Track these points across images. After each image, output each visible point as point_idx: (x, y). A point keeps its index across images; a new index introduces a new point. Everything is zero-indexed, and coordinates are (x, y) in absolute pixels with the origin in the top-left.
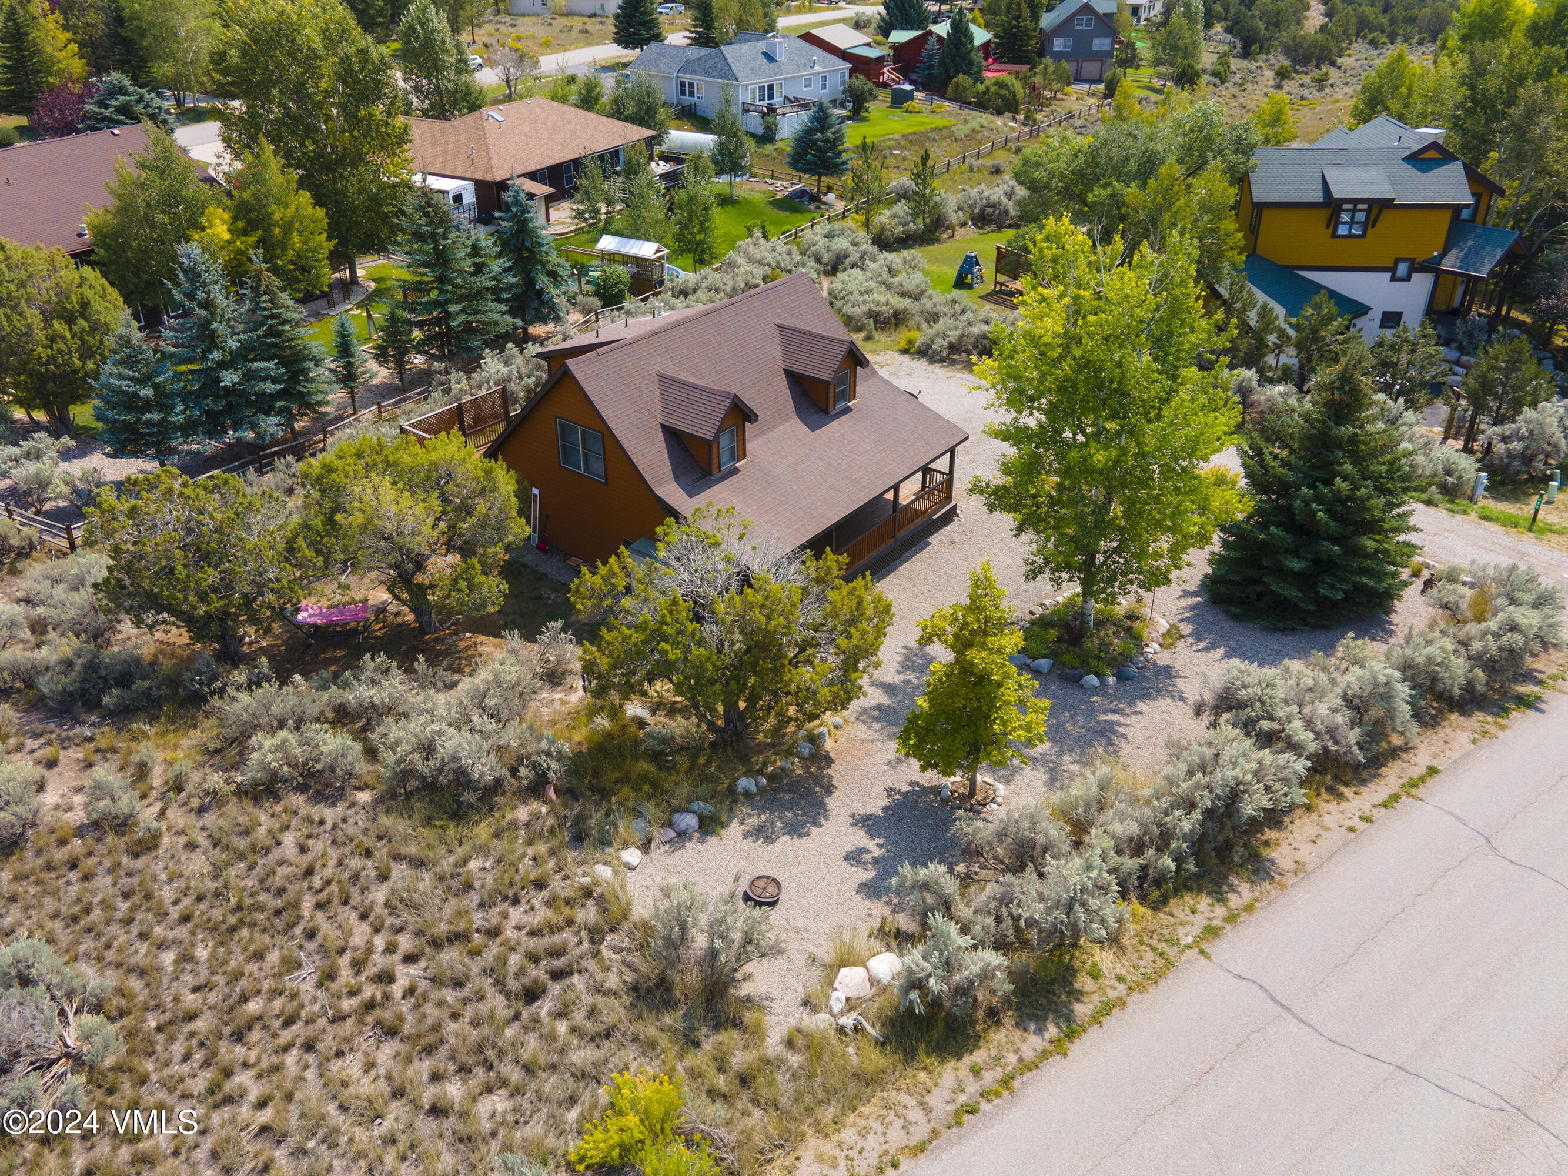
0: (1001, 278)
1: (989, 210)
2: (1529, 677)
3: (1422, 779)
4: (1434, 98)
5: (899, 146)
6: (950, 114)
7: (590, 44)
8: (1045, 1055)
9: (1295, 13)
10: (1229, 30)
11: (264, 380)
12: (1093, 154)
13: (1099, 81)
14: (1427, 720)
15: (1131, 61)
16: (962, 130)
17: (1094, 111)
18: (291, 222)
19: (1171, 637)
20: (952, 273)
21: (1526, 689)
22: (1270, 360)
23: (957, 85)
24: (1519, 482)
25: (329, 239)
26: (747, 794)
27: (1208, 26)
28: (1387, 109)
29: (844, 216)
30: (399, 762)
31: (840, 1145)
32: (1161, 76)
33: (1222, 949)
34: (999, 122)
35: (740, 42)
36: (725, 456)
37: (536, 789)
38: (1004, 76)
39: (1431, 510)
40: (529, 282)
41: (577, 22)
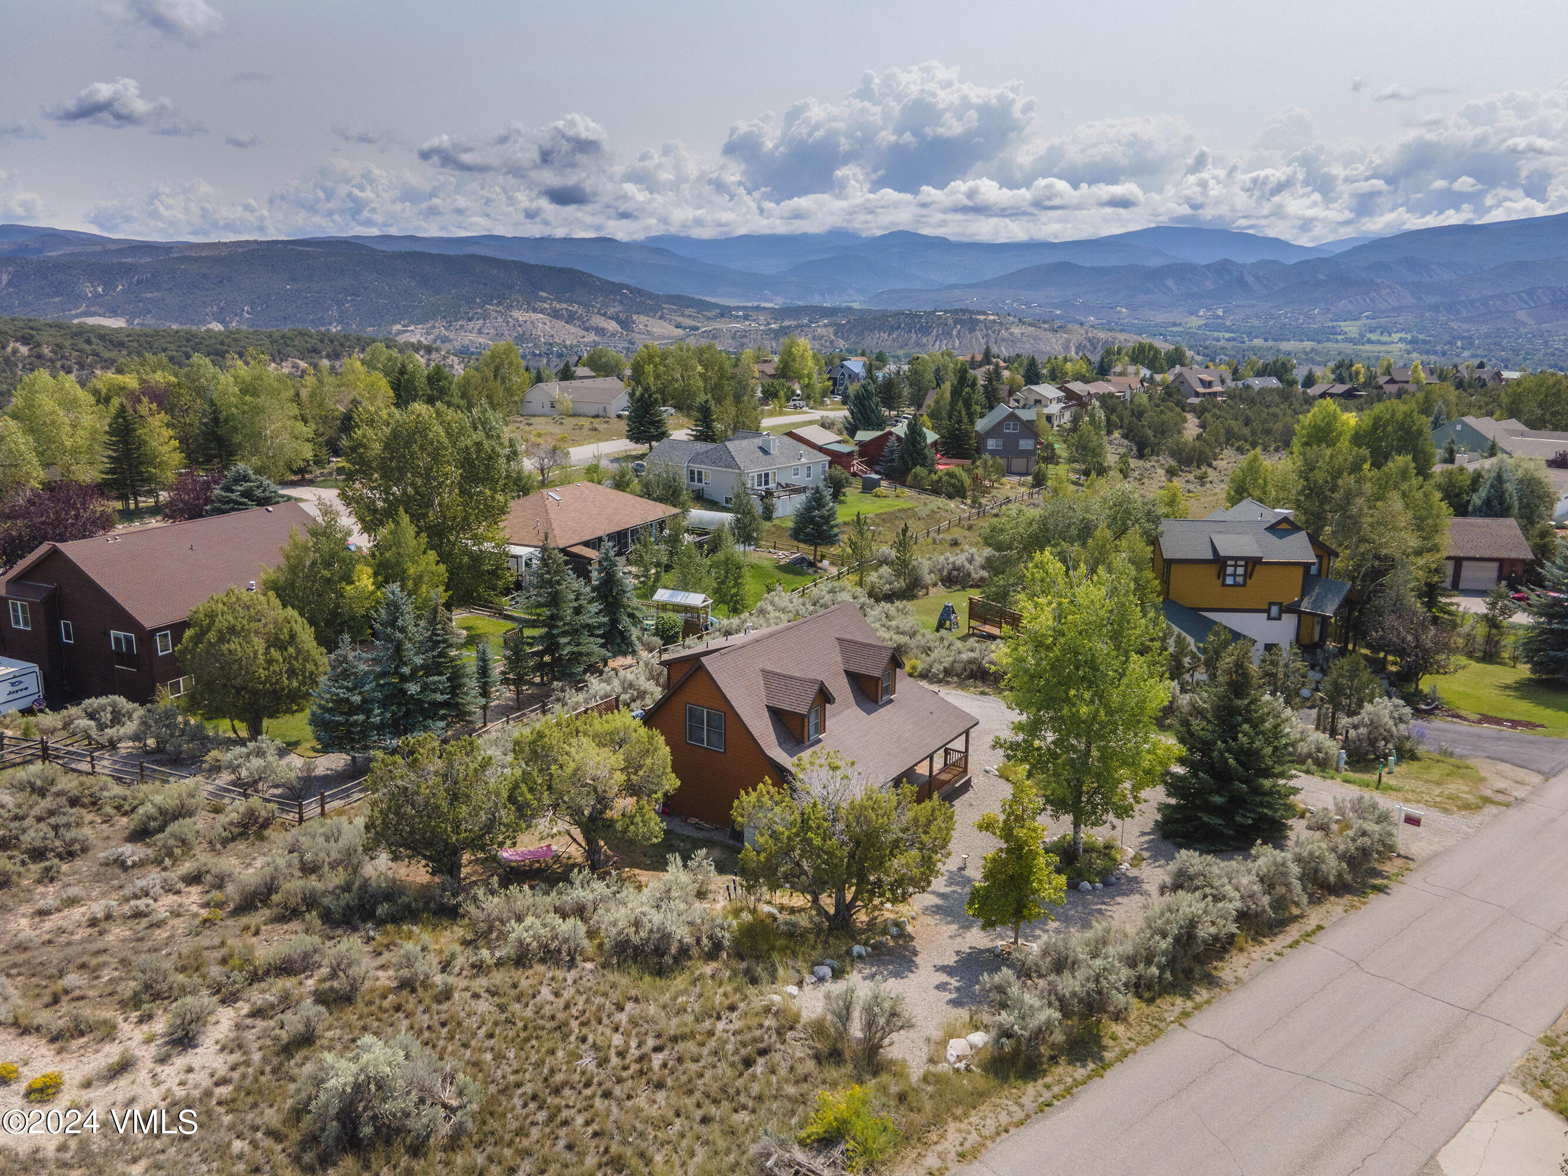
0: (973, 623)
1: (955, 573)
2: (1378, 874)
3: (1314, 932)
4: (1283, 488)
5: (874, 523)
6: (911, 498)
7: (600, 440)
8: (1090, 1077)
9: (1176, 424)
10: (1125, 436)
11: (434, 691)
12: (1044, 521)
13: (1027, 474)
14: (1315, 901)
15: (1051, 458)
16: (923, 511)
17: (1026, 497)
18: (421, 576)
19: (1137, 861)
20: (934, 621)
21: (1378, 882)
22: (1187, 677)
23: (916, 475)
24: (1369, 760)
25: (446, 591)
26: (860, 957)
27: (1109, 433)
28: (1250, 495)
29: (839, 577)
30: (620, 933)
31: (970, 1124)
32: (1075, 471)
33: (1194, 1023)
34: (952, 504)
35: (737, 438)
36: (812, 730)
37: (712, 955)
38: (952, 468)
39: (1310, 777)
40: (614, 622)
41: (585, 422)
